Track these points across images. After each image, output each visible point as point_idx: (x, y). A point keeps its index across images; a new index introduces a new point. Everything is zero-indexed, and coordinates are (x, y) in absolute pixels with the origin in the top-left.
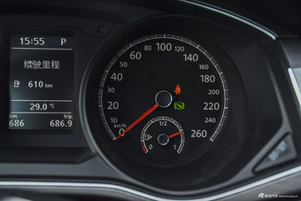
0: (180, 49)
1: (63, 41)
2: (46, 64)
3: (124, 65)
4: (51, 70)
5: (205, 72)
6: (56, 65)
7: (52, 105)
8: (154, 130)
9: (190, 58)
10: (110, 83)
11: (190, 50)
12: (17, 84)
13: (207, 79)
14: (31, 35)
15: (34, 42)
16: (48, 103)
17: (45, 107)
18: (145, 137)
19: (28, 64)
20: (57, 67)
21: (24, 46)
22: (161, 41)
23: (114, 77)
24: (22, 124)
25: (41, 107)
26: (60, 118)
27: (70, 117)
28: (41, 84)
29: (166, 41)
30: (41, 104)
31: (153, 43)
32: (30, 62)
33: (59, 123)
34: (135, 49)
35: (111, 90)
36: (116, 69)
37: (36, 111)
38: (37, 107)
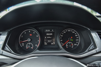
0: (72, 31)
1: (53, 30)
2: (50, 34)
3: (63, 34)
4: (51, 35)
5: (76, 34)
6: (52, 34)
7: (51, 41)
8: (68, 44)
9: (73, 32)
10: (61, 37)
11: (73, 31)
12: (46, 37)
13: (76, 36)
14: (47, 30)
18: (67, 45)
19: (47, 34)
22: (68, 30)
23: (61, 36)
27: (54, 43)
29: (69, 30)
31: (67, 30)
34: (65, 31)
35: (61, 38)
36: (62, 34)
38: (49, 41)
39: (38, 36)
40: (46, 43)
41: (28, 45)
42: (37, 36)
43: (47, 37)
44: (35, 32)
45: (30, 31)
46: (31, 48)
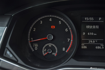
2: (94, 27)
4: (96, 29)
6: (97, 27)
7: (96, 41)
12: (84, 33)
14: (89, 17)
15: (90, 19)
16: (95, 40)
17: (94, 42)
19: (88, 27)
20: (98, 28)
21: (86, 20)
24: (86, 47)
25: (93, 42)
26: (99, 45)
27: (103, 45)
28: (92, 34)
30: (93, 41)
32: (88, 26)
33: (99, 47)
37: (91, 43)
38: (91, 42)
39: (68, 29)
40: (85, 45)
41: (47, 48)
42: (66, 30)
43: (86, 34)
44: (62, 21)
45: (51, 20)
46: (54, 54)
